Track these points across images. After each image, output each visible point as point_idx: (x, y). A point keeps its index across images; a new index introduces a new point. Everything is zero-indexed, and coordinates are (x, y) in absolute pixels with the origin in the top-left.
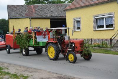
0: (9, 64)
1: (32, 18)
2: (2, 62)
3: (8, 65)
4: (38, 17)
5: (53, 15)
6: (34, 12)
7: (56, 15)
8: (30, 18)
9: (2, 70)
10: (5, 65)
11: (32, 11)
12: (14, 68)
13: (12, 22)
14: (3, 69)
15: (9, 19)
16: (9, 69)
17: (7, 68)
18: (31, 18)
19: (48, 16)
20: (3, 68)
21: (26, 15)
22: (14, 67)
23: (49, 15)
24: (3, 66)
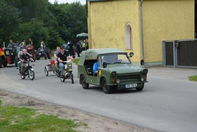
0: (88, 113)
2: (73, 109)
3: (87, 117)
9: (73, 128)
10: (81, 116)
13: (95, 11)
14: (75, 126)
15: (89, 3)
16: (89, 126)
17: (86, 125)
20: (75, 122)
22: (99, 121)
24: (76, 118)
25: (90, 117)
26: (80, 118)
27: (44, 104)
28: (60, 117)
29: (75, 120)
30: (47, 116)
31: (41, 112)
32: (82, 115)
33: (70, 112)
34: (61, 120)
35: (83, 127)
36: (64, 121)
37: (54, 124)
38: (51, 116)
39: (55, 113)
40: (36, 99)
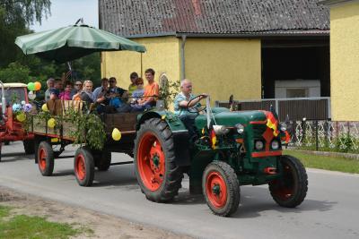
0: (96, 213)
1: (187, 38)
2: (73, 206)
3: (94, 218)
4: (214, 31)
5: (275, 24)
6: (197, 12)
7: (286, 22)
8: (180, 38)
10: (84, 218)
11: (191, 11)
12: (113, 229)
16: (96, 233)
17: (91, 231)
18: (184, 36)
19: (255, 28)
20: (75, 227)
21: (167, 24)
22: (114, 225)
23: (260, 23)
24: (76, 220)
25: (99, 218)
26: (83, 221)
27: (25, 199)
28: (50, 220)
29: (75, 224)
30: (28, 218)
31: (19, 211)
32: (86, 215)
33: (67, 212)
34: (50, 224)
35: (87, 234)
36: (56, 225)
37: (40, 231)
38: (36, 218)
39: (43, 213)
40: (13, 190)
